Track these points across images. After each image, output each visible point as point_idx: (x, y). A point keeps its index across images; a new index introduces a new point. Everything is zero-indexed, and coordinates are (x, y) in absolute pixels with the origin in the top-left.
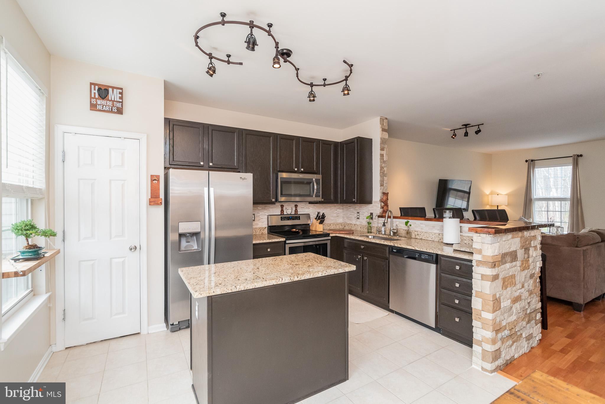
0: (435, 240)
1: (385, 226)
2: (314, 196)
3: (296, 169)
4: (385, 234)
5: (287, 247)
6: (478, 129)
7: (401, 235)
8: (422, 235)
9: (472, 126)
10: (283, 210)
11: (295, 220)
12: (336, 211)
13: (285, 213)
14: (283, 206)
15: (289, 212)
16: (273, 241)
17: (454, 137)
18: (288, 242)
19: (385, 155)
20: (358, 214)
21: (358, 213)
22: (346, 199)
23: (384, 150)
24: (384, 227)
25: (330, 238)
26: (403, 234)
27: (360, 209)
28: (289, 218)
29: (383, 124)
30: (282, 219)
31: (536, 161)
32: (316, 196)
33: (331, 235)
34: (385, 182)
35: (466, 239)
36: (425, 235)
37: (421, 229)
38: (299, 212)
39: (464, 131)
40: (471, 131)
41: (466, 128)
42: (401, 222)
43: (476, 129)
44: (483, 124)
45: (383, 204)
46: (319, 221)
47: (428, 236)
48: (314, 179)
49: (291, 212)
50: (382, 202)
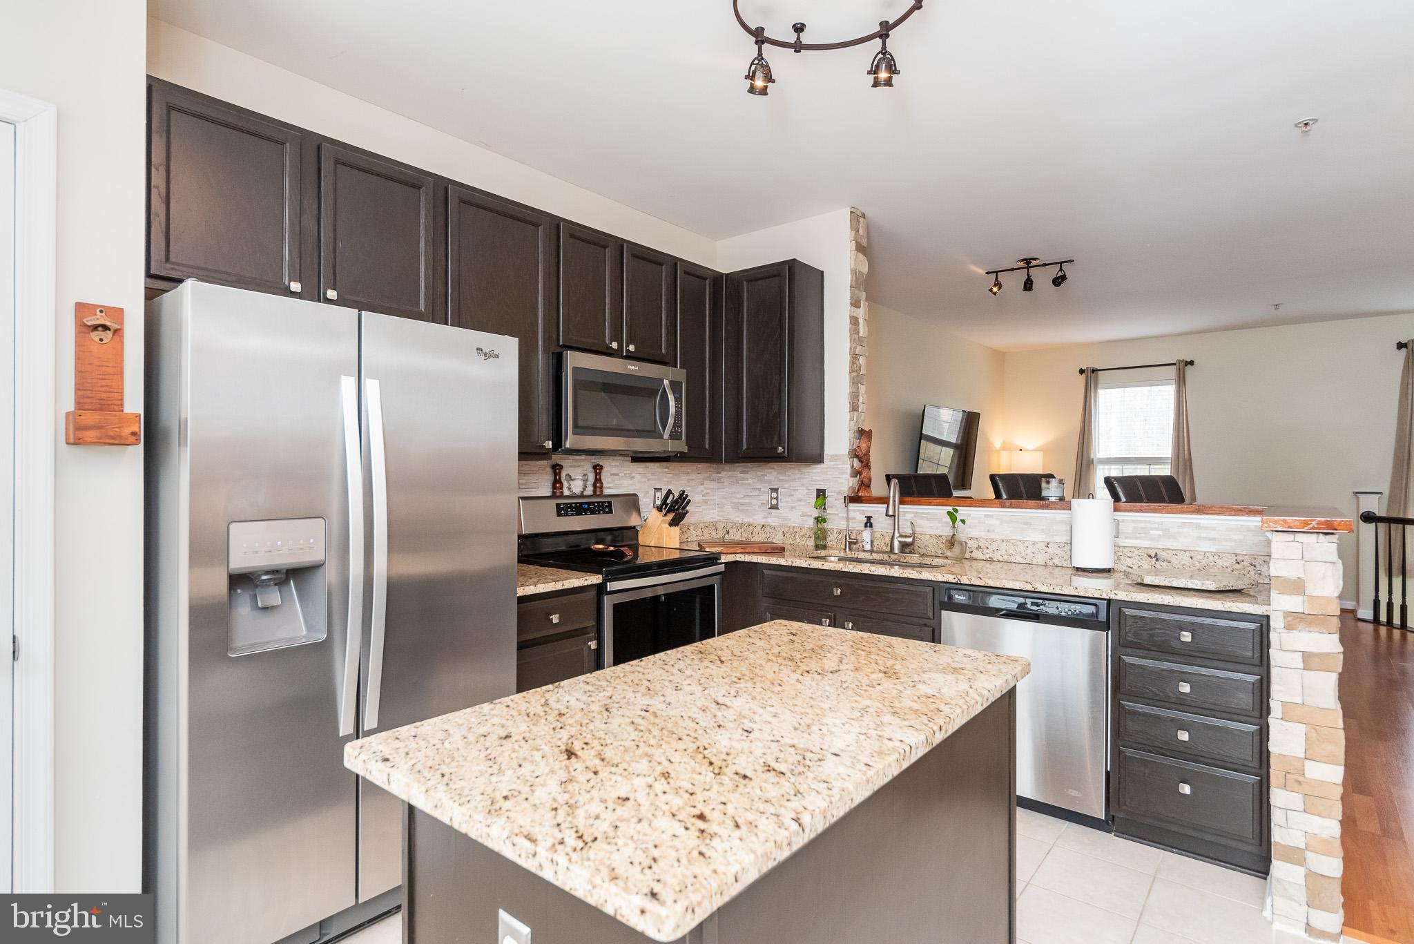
0: (1034, 562)
1: (871, 526)
2: (666, 436)
3: (615, 345)
4: (872, 551)
5: (608, 603)
6: (1060, 274)
7: (922, 551)
8: (993, 547)
9: (1045, 265)
10: (560, 482)
11: (599, 513)
12: (702, 488)
13: (566, 492)
14: (561, 467)
15: (577, 487)
16: (565, 587)
17: (995, 289)
18: (611, 586)
19: (861, 321)
20: (774, 495)
21: (775, 490)
22: (748, 448)
23: (859, 307)
24: (868, 528)
25: (722, 568)
26: (931, 549)
27: (779, 481)
28: (579, 509)
29: (858, 231)
30: (561, 511)
31: (1099, 372)
32: (672, 437)
33: (724, 559)
34: (860, 401)
35: (1130, 555)
36: (1003, 547)
37: (988, 531)
38: (609, 488)
39: (1021, 276)
40: (1043, 278)
41: (1028, 268)
42: (923, 513)
43: (1054, 272)
44: (1073, 261)
45: (857, 463)
46: (670, 516)
47: (1011, 552)
48: (666, 382)
49: (584, 489)
50: (857, 456)
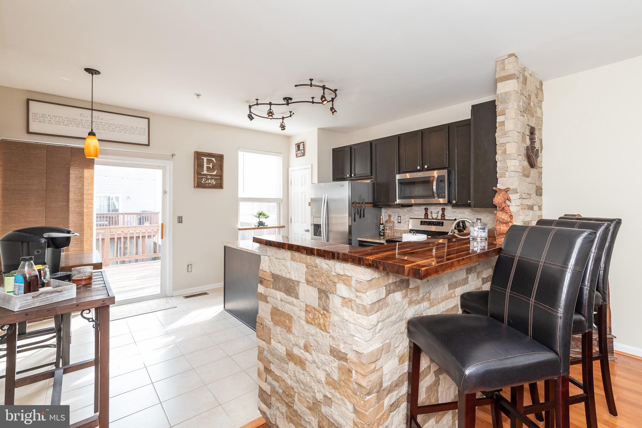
3: (419, 168)
11: (437, 226)
13: (430, 217)
14: (427, 209)
15: (435, 216)
28: (430, 223)
30: (422, 223)
32: (438, 197)
38: (447, 217)
48: (436, 177)
49: (438, 217)
